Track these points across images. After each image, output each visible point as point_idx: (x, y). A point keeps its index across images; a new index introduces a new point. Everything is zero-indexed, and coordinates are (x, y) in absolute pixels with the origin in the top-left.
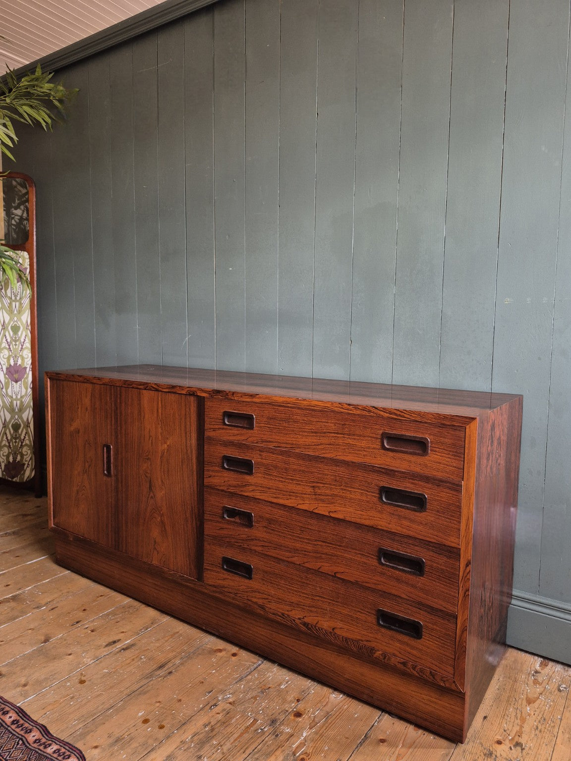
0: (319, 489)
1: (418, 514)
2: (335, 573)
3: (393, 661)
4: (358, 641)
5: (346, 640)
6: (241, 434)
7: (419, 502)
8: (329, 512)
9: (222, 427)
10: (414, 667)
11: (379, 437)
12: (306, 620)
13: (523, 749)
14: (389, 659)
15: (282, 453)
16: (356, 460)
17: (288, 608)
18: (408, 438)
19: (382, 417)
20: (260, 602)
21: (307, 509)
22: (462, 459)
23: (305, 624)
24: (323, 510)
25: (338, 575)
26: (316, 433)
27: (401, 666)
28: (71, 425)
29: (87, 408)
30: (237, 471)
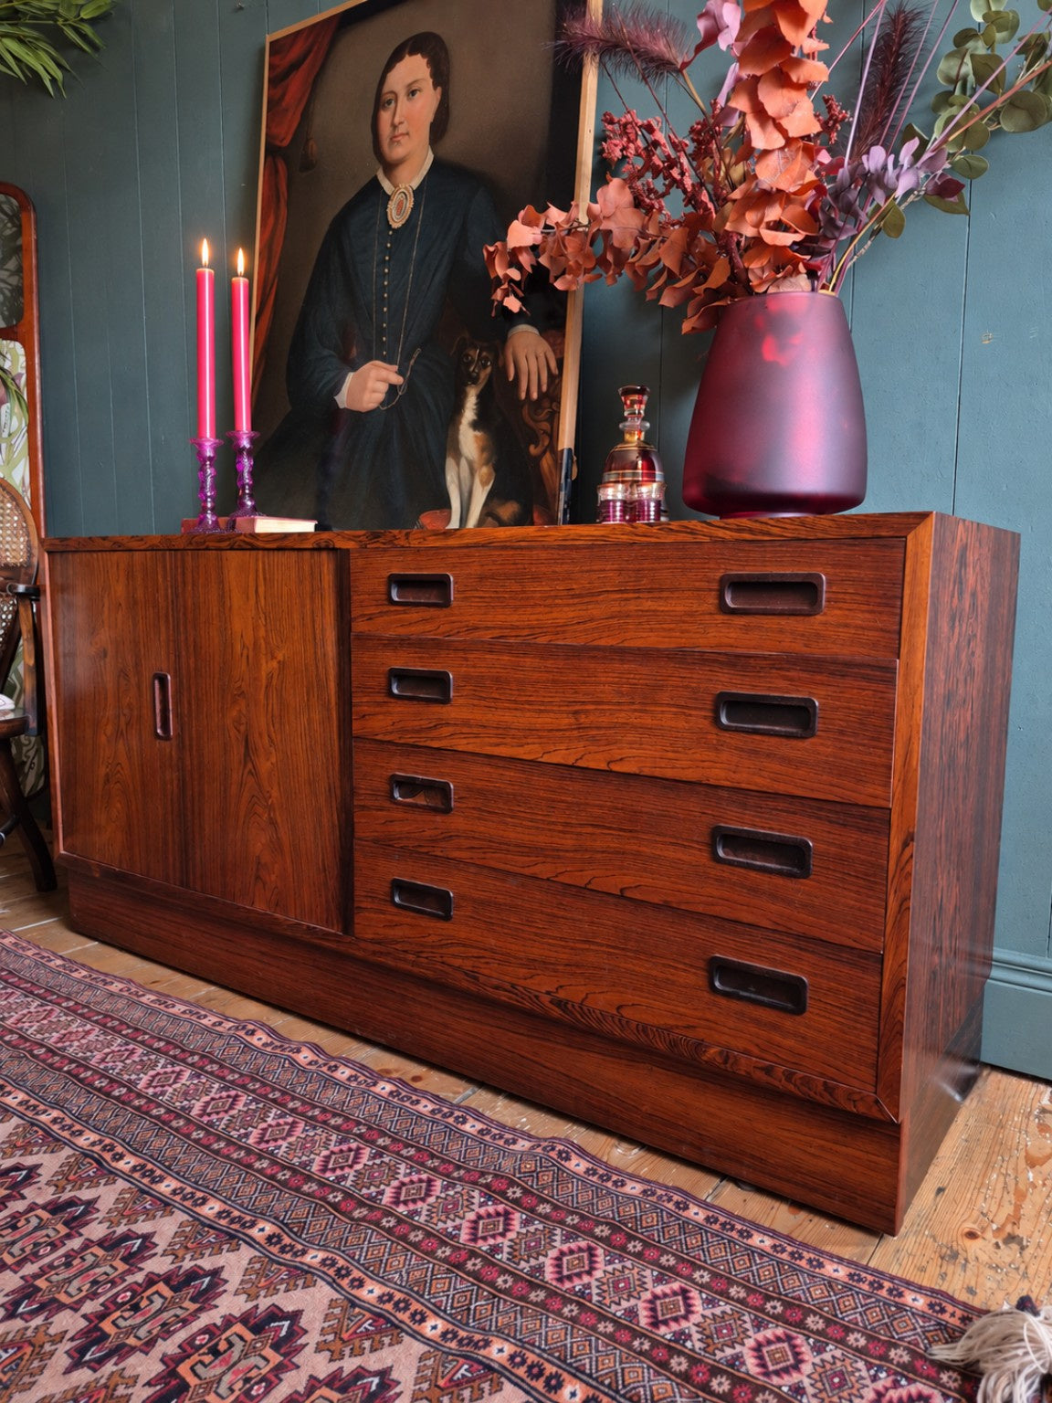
0: (586, 712)
1: (800, 744)
2: (622, 890)
3: (744, 1066)
4: (669, 1029)
5: (644, 1030)
6: (425, 620)
7: (800, 716)
8: (609, 763)
9: (385, 609)
10: (789, 1076)
11: (715, 586)
12: (562, 995)
13: (1023, 1248)
14: (736, 1061)
15: (510, 649)
16: (666, 643)
17: (523, 972)
18: (779, 580)
19: (723, 540)
20: (468, 965)
21: (562, 762)
22: (898, 611)
23: (560, 1004)
24: (596, 759)
25: (628, 894)
26: (580, 596)
27: (760, 1076)
28: (90, 643)
29: (120, 604)
30: (417, 699)
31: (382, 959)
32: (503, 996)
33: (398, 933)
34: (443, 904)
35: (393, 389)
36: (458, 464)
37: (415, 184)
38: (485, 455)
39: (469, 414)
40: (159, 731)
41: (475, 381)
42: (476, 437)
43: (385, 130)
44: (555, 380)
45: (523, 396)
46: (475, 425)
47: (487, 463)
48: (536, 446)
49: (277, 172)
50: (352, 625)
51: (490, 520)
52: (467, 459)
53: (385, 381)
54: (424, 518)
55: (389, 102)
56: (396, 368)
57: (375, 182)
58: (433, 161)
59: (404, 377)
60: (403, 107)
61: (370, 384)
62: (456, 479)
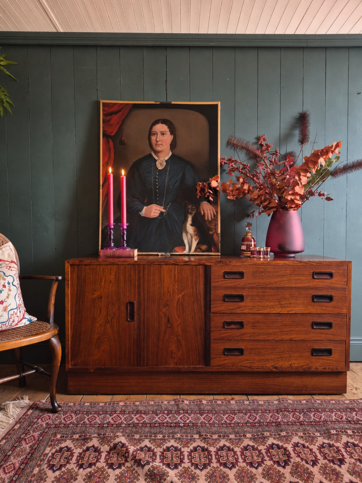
0: (282, 301)
1: (330, 303)
2: (291, 339)
3: (320, 369)
4: (303, 366)
5: (297, 368)
6: (235, 282)
7: (330, 298)
8: (288, 312)
9: (223, 280)
10: (329, 368)
11: (311, 274)
12: (276, 366)
14: (318, 369)
15: (261, 288)
16: (301, 285)
17: (265, 363)
18: (323, 272)
19: (313, 265)
20: (249, 365)
21: (276, 312)
22: (347, 278)
23: (276, 368)
24: (284, 311)
26: (280, 276)
27: (323, 370)
28: (93, 294)
29: (111, 281)
30: (233, 302)
31: (220, 370)
32: (259, 370)
33: (226, 362)
34: (241, 351)
35: (162, 213)
36: (187, 235)
37: (167, 158)
38: (195, 233)
39: (189, 222)
40: (129, 320)
41: (191, 214)
42: (192, 228)
43: (154, 142)
45: (206, 219)
46: (192, 225)
47: (196, 235)
48: (211, 232)
49: (108, 142)
50: (211, 284)
51: (198, 250)
52: (190, 234)
53: (159, 211)
54: (176, 249)
55: (155, 134)
56: (163, 207)
57: (150, 155)
58: (172, 154)
59: (166, 210)
60: (160, 137)
61: (153, 211)
62: (187, 239)
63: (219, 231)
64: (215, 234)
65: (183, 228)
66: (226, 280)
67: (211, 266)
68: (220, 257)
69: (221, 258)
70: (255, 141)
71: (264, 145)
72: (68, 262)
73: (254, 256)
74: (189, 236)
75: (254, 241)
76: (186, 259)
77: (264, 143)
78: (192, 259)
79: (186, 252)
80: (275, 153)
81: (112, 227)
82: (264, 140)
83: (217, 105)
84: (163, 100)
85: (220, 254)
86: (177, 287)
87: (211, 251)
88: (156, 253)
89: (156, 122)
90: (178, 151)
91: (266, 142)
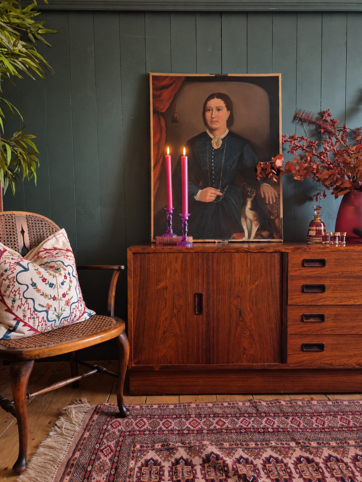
9: (301, 268)
12: (360, 362)
15: (345, 277)
17: (348, 359)
20: (329, 362)
23: (359, 364)
28: (157, 285)
29: (177, 271)
30: (313, 292)
31: (298, 368)
32: (341, 367)
33: (304, 358)
34: (321, 347)
35: (218, 197)
36: (246, 220)
37: (223, 136)
38: (255, 218)
39: (249, 205)
40: (197, 313)
41: (250, 197)
42: (252, 213)
43: (209, 119)
44: (278, 199)
45: (267, 203)
46: (251, 209)
47: (256, 220)
48: (273, 216)
49: (160, 120)
50: (289, 273)
51: (259, 236)
52: (249, 219)
53: (215, 194)
54: (234, 235)
55: (209, 110)
56: (219, 190)
57: (205, 133)
58: (229, 132)
59: (223, 193)
60: (215, 113)
61: (209, 194)
62: (245, 224)
63: (282, 216)
64: (277, 219)
65: (242, 213)
66: (305, 269)
67: (288, 252)
68: (282, 243)
69: (283, 245)
70: (319, 116)
71: (329, 121)
72: (130, 250)
73: (327, 242)
74: (248, 221)
75: (324, 226)
76: (246, 246)
77: (328, 119)
78: (253, 246)
79: (245, 239)
80: (343, 129)
81: (172, 212)
82: (329, 115)
83: (278, 77)
84: (219, 72)
85: (282, 241)
86: (249, 277)
87: (273, 238)
88: (213, 240)
89: (211, 97)
90: (235, 129)
91: (332, 118)
